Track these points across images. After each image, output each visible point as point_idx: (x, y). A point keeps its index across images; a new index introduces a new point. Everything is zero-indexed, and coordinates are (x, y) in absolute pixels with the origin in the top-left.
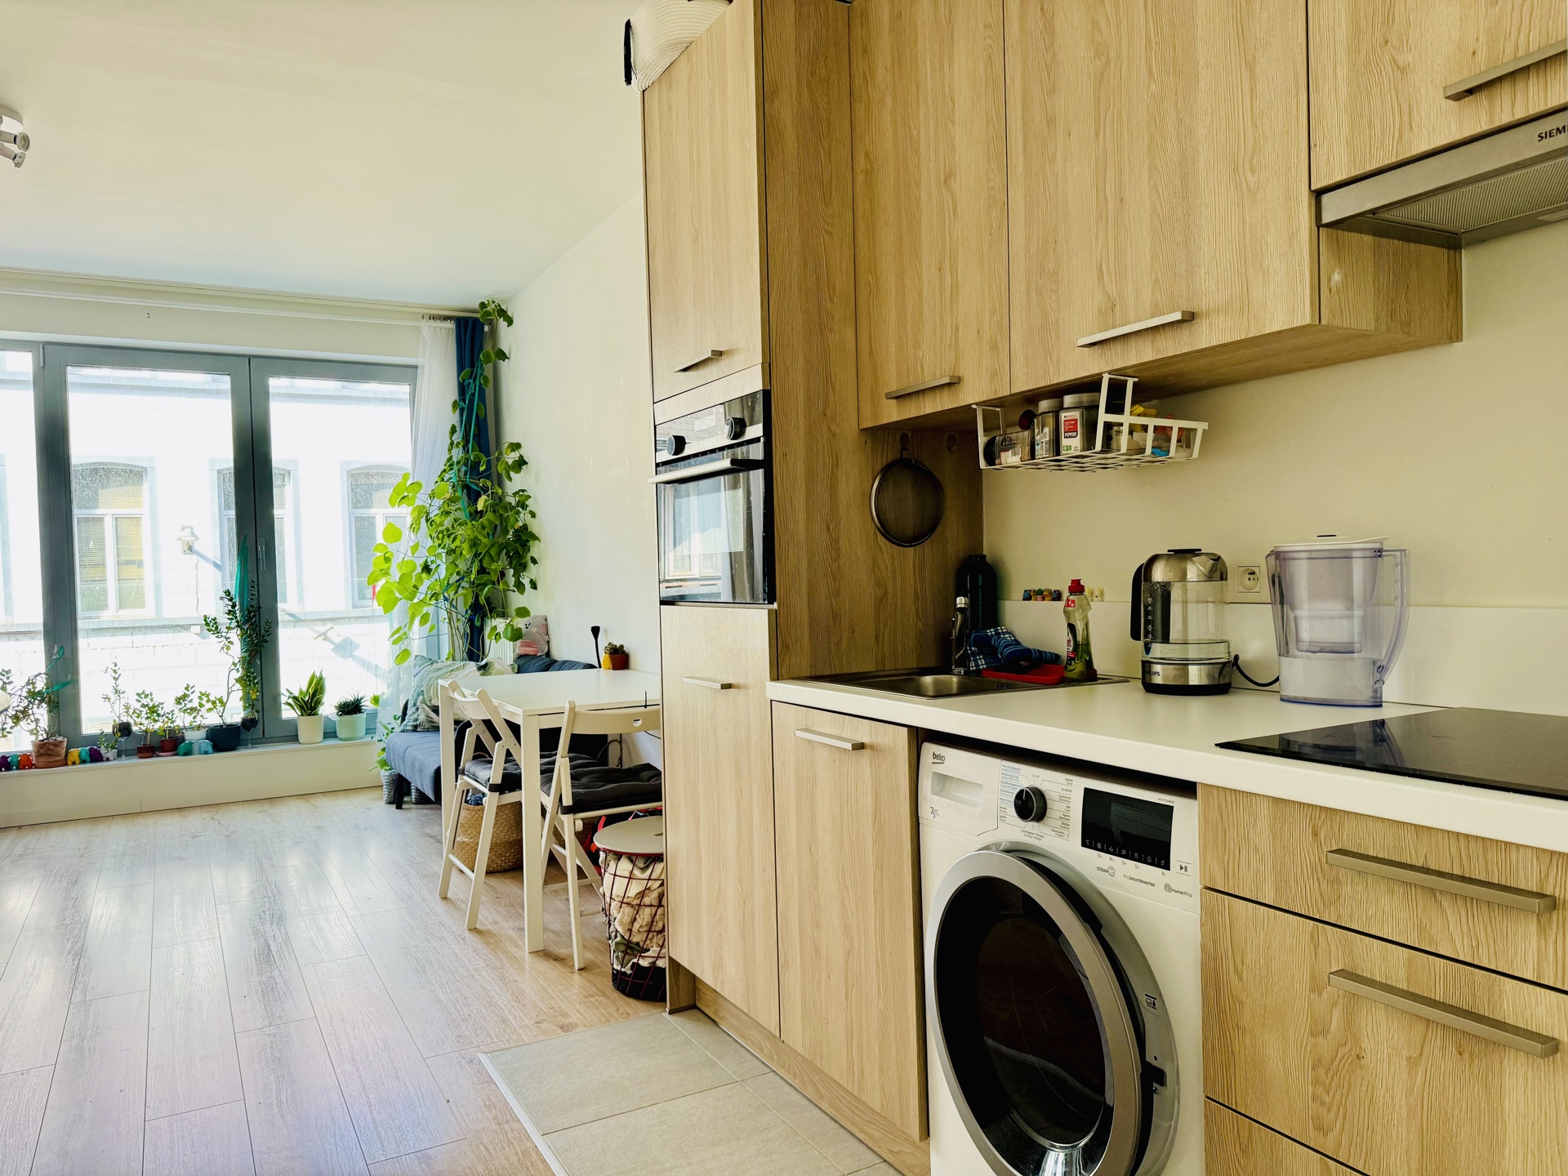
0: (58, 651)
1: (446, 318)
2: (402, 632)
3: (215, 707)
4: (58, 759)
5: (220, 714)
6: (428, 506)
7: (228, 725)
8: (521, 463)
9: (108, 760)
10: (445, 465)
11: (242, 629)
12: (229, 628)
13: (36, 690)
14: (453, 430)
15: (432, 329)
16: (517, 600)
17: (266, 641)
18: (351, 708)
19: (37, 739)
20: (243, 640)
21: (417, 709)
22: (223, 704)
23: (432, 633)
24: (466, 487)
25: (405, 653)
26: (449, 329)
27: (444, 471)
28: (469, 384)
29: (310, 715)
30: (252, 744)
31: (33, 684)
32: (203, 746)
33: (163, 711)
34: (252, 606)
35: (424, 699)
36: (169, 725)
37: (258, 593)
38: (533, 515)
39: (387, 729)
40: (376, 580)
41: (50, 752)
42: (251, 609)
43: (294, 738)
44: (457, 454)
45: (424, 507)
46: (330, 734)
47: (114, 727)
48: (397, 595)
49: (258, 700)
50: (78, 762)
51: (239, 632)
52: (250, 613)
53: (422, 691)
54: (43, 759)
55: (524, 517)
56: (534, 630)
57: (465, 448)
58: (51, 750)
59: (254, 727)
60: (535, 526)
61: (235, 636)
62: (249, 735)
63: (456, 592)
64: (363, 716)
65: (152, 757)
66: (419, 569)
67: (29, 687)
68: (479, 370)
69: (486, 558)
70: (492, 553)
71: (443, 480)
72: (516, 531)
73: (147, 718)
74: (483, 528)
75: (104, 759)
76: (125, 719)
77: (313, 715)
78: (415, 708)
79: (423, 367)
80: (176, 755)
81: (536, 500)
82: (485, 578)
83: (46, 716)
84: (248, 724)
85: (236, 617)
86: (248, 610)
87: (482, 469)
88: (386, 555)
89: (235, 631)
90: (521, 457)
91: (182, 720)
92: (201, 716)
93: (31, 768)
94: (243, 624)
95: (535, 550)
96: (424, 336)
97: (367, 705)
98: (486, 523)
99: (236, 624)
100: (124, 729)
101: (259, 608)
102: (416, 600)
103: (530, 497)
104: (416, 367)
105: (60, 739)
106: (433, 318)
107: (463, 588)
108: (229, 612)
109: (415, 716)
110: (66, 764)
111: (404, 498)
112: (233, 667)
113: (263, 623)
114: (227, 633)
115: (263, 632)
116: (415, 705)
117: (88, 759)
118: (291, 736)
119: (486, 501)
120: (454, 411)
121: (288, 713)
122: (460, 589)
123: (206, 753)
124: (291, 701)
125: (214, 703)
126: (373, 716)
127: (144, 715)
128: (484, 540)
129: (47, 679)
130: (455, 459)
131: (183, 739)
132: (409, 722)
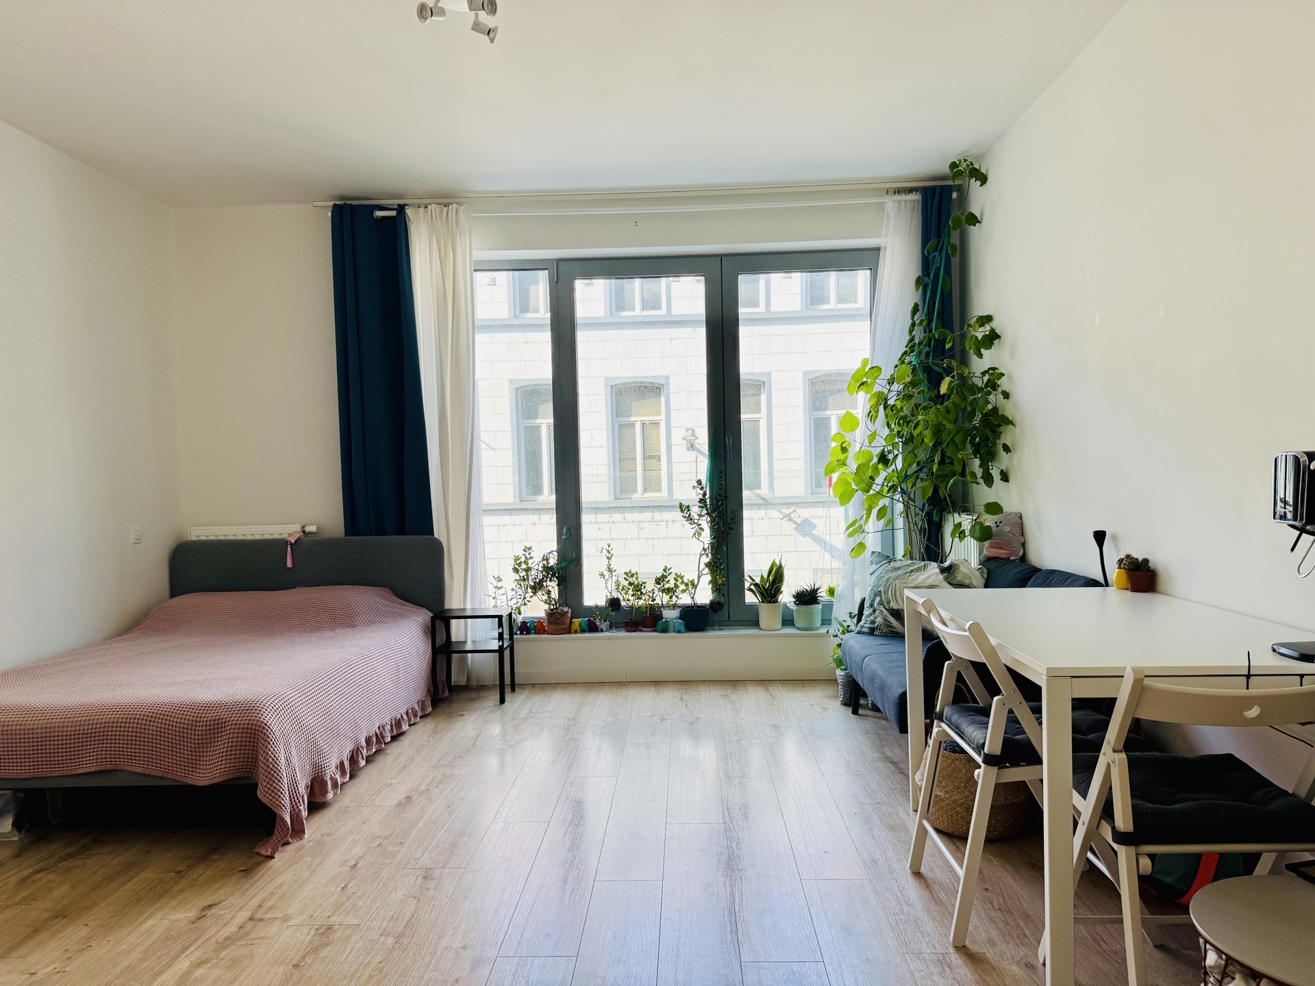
0: (566, 532)
1: (911, 191)
2: (857, 525)
3: (687, 589)
4: (563, 627)
5: (692, 596)
6: (886, 392)
7: (699, 607)
8: (993, 337)
9: (602, 631)
10: (907, 347)
11: (711, 516)
12: (700, 515)
13: (549, 566)
14: (915, 309)
15: (896, 204)
16: (983, 494)
17: (732, 529)
18: (807, 598)
19: (549, 608)
20: (712, 528)
21: (874, 611)
22: (695, 586)
23: (888, 528)
24: (927, 370)
25: (861, 546)
26: (914, 201)
27: (905, 353)
28: (935, 257)
29: (769, 602)
30: (719, 626)
31: (547, 560)
32: (677, 625)
33: (645, 590)
34: (720, 495)
35: (881, 600)
36: (650, 602)
37: (726, 483)
38: (1006, 395)
39: (842, 625)
40: (833, 471)
41: (557, 621)
42: (719, 498)
43: (755, 623)
44: (919, 334)
45: (882, 393)
46: (788, 621)
47: (607, 602)
48: (854, 487)
49: (724, 585)
50: (579, 631)
51: (709, 519)
52: (717, 502)
53: (880, 591)
54: (552, 627)
55: (995, 399)
56: (1006, 529)
57: (928, 329)
58: (558, 619)
59: (721, 610)
60: (1008, 409)
61: (705, 523)
62: (716, 617)
63: (914, 485)
64: (820, 606)
65: (636, 631)
66: (875, 460)
67: (544, 563)
68: (946, 238)
69: (950, 445)
70: (956, 440)
71: (903, 363)
72: (984, 415)
73: (632, 595)
74: (948, 412)
75: (599, 630)
76: (615, 595)
77: (773, 603)
78: (871, 610)
79: (885, 248)
80: (655, 631)
81: (1011, 378)
82: (949, 468)
83: (556, 588)
84: (715, 606)
85: (706, 505)
86: (716, 499)
87: (948, 346)
88: (844, 445)
89: (705, 518)
90: (992, 331)
91: (662, 599)
92: (676, 596)
93: (545, 633)
94: (712, 512)
95: (1007, 437)
96: (888, 212)
97: (823, 595)
98: (951, 407)
99: (706, 512)
100: (614, 603)
101: (726, 497)
102: (871, 492)
103: (1003, 375)
104: (878, 249)
105: (565, 609)
106: (898, 191)
107: (922, 479)
108: (701, 501)
109: (872, 618)
110: (570, 632)
111: (863, 384)
112: (703, 552)
113: (729, 512)
114: (698, 520)
115: (729, 520)
116: (872, 605)
117: (587, 629)
118: (751, 620)
119: (951, 382)
120: (917, 289)
121: (750, 598)
122: (919, 481)
123: (679, 632)
124: (752, 587)
125: (687, 585)
126: (829, 607)
127: (630, 592)
128: (949, 426)
129: (558, 556)
130: (917, 341)
131: (661, 617)
132: (865, 623)
